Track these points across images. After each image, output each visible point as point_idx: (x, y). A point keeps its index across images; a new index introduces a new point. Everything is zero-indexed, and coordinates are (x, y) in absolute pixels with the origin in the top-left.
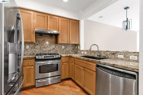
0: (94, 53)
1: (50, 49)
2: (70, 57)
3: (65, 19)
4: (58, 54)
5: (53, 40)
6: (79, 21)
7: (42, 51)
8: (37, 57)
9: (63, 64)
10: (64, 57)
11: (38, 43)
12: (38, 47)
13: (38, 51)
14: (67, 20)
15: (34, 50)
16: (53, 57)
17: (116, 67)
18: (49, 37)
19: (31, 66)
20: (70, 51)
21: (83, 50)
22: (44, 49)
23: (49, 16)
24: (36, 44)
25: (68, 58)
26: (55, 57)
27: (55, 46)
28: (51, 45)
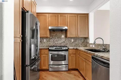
0: (101, 46)
1: (61, 42)
2: (77, 49)
3: (73, 15)
4: (66, 47)
5: (63, 34)
6: (88, 14)
8: (50, 48)
9: (70, 56)
10: (71, 49)
11: (52, 38)
12: (52, 40)
13: (52, 44)
14: (76, 15)
15: (49, 43)
16: (62, 48)
17: (103, 59)
18: (60, 32)
19: (46, 55)
20: (80, 44)
21: (92, 44)
22: (56, 43)
23: (59, 15)
24: (50, 38)
25: (75, 50)
26: (63, 49)
27: (65, 39)
28: (62, 39)
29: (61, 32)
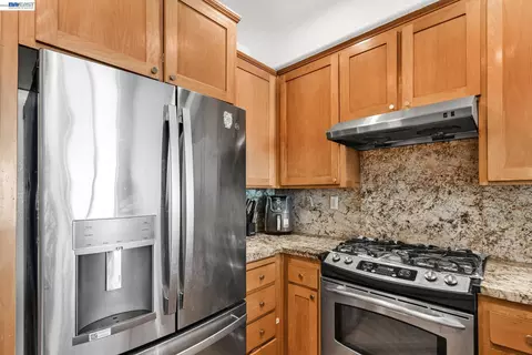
1: (436, 221)
5: (455, 162)
7: (390, 227)
8: (330, 258)
12: (372, 204)
13: (371, 224)
15: (355, 216)
18: (428, 148)
22: (402, 218)
24: (364, 189)
28: (444, 197)
29: (439, 148)
